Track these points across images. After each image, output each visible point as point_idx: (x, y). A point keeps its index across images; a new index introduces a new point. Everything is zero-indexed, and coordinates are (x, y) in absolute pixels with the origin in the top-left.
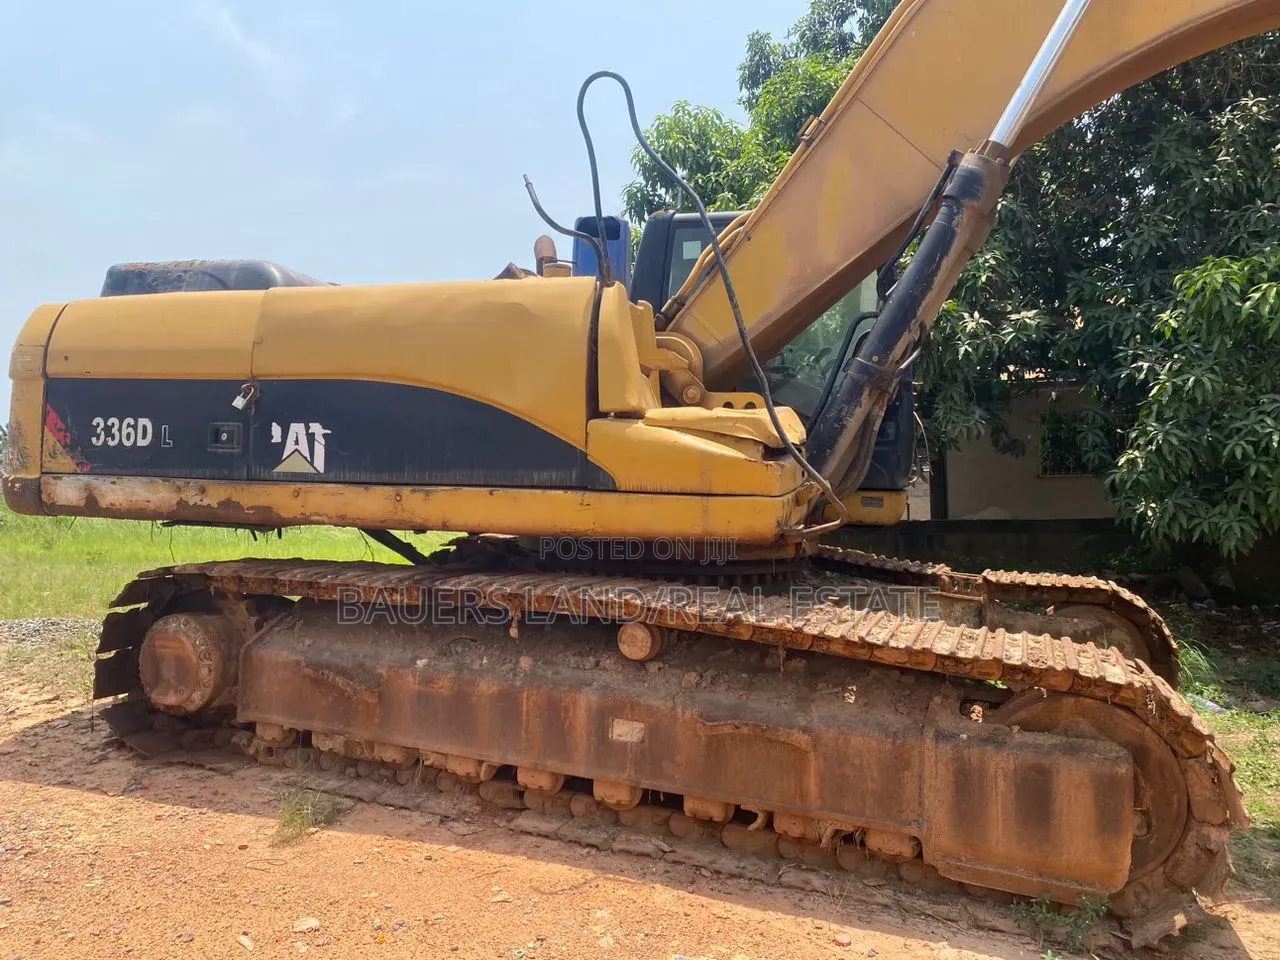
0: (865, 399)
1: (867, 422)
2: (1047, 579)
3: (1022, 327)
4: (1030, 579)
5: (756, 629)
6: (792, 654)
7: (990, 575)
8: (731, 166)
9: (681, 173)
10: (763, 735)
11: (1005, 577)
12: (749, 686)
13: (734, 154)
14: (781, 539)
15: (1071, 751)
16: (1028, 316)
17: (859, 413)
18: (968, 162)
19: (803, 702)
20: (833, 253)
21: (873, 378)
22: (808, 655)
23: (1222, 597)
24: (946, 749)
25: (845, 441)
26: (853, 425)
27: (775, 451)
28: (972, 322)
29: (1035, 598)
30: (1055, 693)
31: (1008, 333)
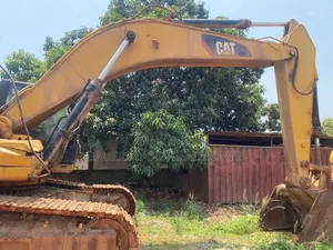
0: (62, 140)
1: (62, 145)
2: (108, 186)
3: (110, 122)
4: (104, 186)
5: (17, 208)
6: (28, 214)
7: (95, 186)
8: (37, 70)
9: (20, 69)
10: (15, 241)
11: (98, 186)
12: (14, 226)
13: (38, 67)
14: (29, 180)
15: (102, 233)
16: (112, 120)
17: (60, 143)
18: (92, 82)
19: (30, 228)
20: (56, 100)
21: (64, 134)
22: (34, 214)
23: (152, 187)
24: (71, 238)
25: (54, 151)
26: (57, 146)
27: (30, 154)
28: (97, 119)
29: (105, 191)
30: (101, 218)
31: (107, 123)
